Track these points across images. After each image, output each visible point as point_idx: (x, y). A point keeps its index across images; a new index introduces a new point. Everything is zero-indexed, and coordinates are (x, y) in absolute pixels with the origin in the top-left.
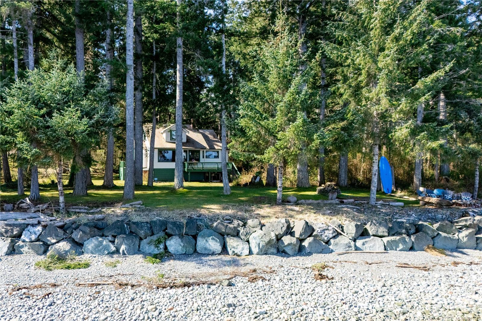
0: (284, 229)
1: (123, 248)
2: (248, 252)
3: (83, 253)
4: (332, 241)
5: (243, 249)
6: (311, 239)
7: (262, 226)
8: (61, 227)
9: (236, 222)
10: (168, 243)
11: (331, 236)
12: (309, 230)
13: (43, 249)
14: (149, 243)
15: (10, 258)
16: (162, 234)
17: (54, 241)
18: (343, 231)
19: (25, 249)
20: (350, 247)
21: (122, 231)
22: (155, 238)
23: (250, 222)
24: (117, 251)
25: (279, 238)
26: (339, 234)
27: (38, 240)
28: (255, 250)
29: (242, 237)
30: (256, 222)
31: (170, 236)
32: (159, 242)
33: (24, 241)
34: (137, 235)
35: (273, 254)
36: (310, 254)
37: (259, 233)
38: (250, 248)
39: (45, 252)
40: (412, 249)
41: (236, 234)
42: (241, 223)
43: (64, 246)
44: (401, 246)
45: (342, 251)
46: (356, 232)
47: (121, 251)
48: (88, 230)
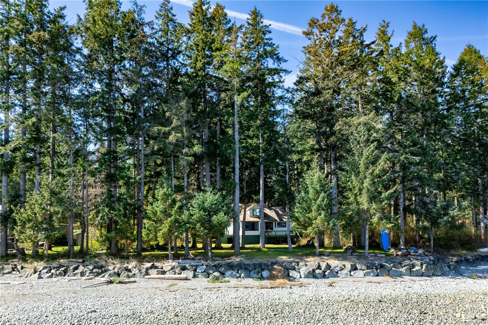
0: (317, 266)
1: (243, 275)
2: (299, 277)
3: (225, 277)
4: (339, 272)
5: (297, 276)
6: (329, 271)
7: (307, 265)
8: (214, 266)
9: (294, 264)
10: (263, 273)
11: (339, 270)
12: (328, 267)
13: (207, 275)
14: (254, 273)
15: (194, 279)
16: (259, 269)
17: (212, 272)
18: (345, 267)
19: (200, 276)
20: (347, 275)
21: (241, 268)
22: (257, 270)
23: (301, 264)
24: (240, 277)
25: (314, 271)
26: (343, 269)
27: (204, 272)
28: (303, 276)
29: (297, 270)
30: (304, 263)
31: (263, 270)
32: (259, 273)
33: (198, 272)
34: (248, 270)
35: (311, 278)
36: (328, 278)
37: (304, 268)
38: (300, 275)
39: (208, 277)
40: (377, 275)
41: (294, 269)
42: (296, 264)
43: (217, 274)
44: (372, 274)
45: (343, 276)
46: (351, 268)
47: (242, 276)
48: (226, 267)
